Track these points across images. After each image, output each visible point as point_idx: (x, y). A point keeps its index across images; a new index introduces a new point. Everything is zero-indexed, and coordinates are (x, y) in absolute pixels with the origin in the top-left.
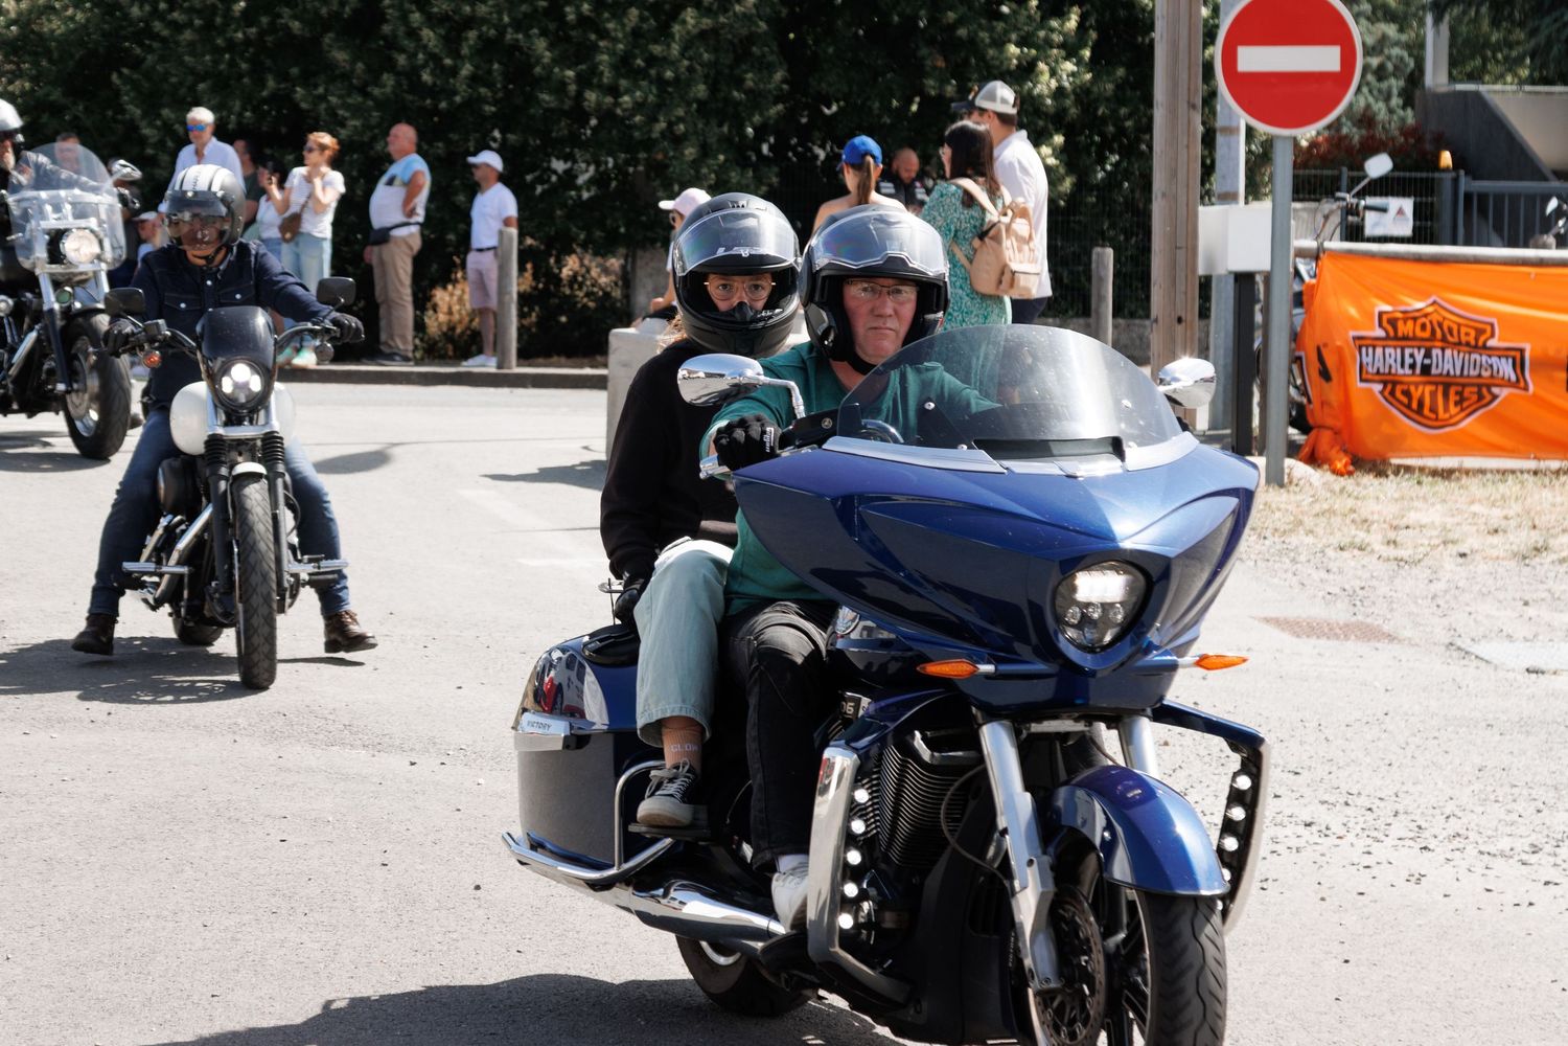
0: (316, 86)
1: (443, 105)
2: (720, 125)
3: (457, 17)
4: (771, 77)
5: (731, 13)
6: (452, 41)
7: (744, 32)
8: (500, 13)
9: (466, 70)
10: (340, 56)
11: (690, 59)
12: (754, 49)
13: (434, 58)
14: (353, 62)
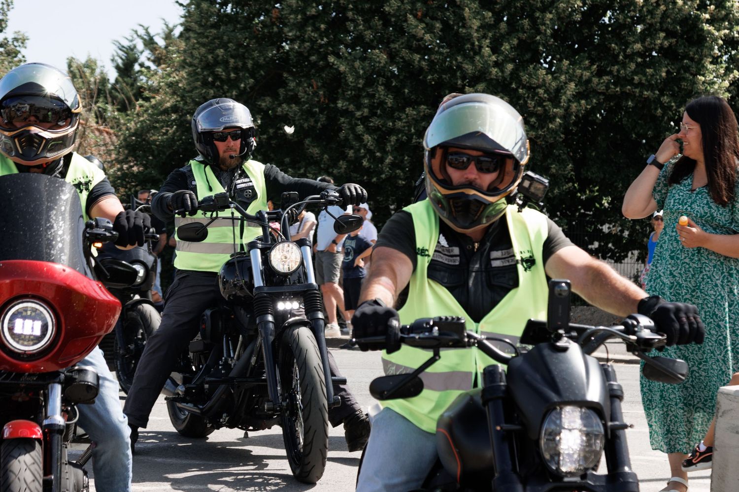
0: (299, 169)
1: (374, 180)
3: (384, 129)
4: (566, 167)
5: (545, 129)
6: (381, 142)
7: (551, 140)
8: (409, 127)
9: (389, 159)
10: (315, 151)
13: (370, 152)
14: (322, 154)
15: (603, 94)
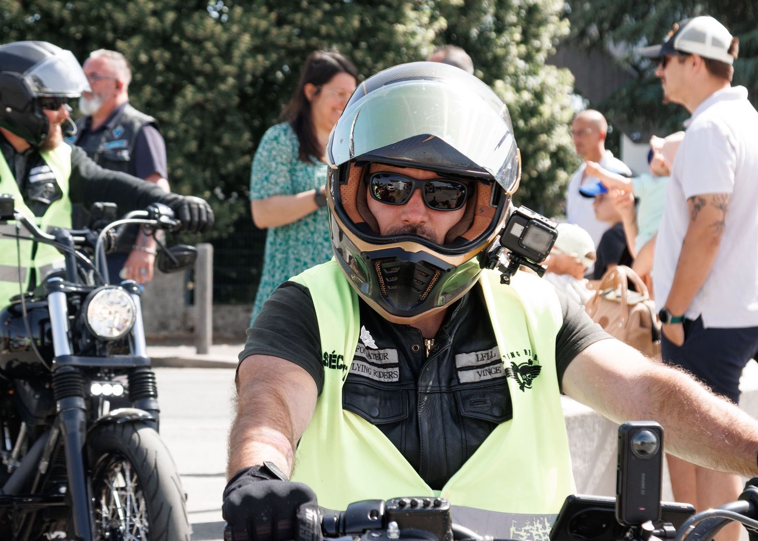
2: (204, 170)
5: (216, 91)
7: (223, 105)
11: (187, 123)
12: (229, 119)
15: (284, 47)
